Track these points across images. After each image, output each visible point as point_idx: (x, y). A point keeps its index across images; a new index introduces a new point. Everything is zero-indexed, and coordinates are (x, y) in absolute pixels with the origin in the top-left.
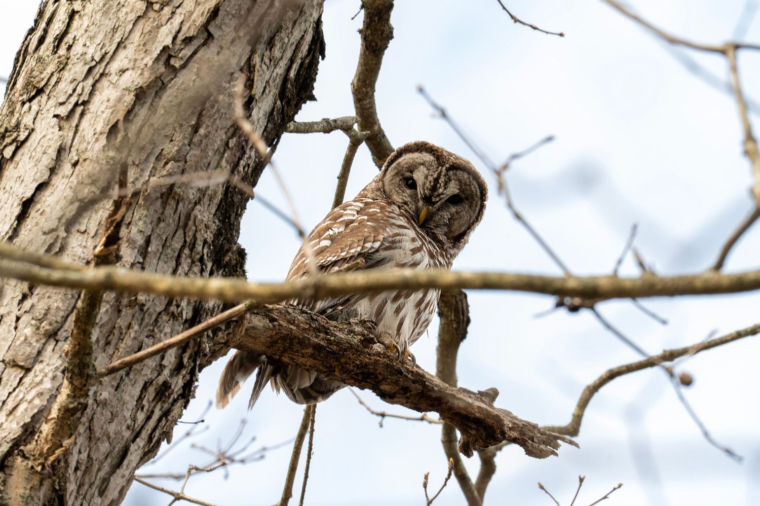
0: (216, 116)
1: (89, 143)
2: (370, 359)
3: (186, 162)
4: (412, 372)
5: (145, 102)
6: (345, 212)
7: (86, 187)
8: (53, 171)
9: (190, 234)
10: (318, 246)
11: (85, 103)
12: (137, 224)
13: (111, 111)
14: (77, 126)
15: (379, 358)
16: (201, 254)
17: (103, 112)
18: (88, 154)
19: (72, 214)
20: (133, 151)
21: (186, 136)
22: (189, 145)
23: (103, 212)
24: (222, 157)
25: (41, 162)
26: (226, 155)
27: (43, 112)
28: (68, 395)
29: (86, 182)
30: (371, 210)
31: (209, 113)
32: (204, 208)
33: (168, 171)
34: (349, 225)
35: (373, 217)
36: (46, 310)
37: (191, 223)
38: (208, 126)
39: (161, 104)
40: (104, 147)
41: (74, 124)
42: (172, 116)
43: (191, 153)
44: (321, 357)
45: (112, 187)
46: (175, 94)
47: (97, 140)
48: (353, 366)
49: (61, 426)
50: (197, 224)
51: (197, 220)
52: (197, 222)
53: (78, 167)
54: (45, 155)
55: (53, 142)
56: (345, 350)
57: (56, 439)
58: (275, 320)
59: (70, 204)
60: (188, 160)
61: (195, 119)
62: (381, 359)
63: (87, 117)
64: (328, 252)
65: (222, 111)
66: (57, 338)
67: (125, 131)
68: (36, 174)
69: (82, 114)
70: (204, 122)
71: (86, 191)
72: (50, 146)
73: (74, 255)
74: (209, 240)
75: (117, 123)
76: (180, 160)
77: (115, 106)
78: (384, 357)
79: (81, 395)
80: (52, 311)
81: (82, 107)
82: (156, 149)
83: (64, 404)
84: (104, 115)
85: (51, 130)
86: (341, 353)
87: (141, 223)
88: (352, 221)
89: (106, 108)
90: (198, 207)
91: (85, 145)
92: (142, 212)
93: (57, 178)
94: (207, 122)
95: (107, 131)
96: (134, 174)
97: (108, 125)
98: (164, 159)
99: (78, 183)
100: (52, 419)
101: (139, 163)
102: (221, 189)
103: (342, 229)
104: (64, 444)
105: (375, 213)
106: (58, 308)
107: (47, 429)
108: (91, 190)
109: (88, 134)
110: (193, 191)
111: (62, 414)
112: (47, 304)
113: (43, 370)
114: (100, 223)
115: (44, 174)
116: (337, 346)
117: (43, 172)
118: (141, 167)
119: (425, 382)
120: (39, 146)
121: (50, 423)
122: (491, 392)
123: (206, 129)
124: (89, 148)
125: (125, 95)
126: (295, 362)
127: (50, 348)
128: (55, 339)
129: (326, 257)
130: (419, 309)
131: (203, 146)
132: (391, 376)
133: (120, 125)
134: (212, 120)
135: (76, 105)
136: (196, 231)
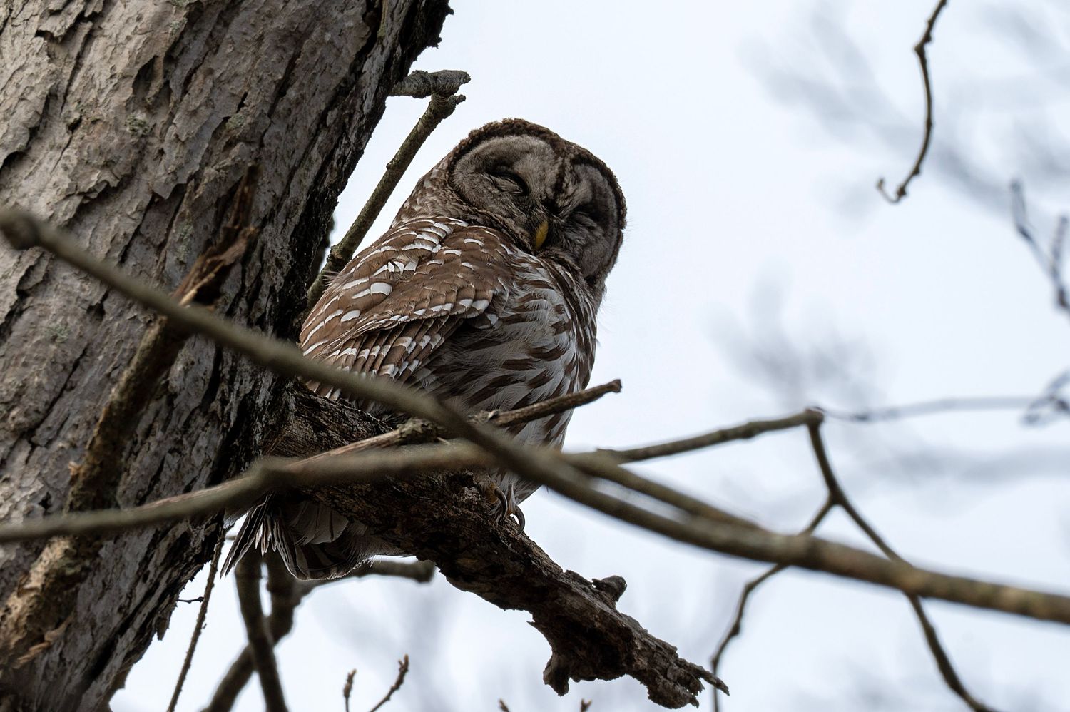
0: (318, 68)
1: (101, 91)
2: (457, 512)
3: (262, 146)
4: (514, 540)
5: (200, 30)
6: (419, 236)
7: (94, 171)
8: (35, 133)
9: (252, 275)
10: (367, 292)
11: (95, 17)
12: (176, 250)
13: (143, 38)
14: (80, 57)
15: (468, 512)
16: (263, 311)
17: (128, 38)
18: (100, 112)
19: (67, 218)
20: (177, 116)
21: (267, 99)
22: (269, 116)
23: (120, 220)
24: (313, 142)
25: (14, 116)
26: (320, 139)
27: (16, 22)
28: (66, 551)
29: (95, 162)
30: (466, 241)
31: (307, 63)
32: (277, 229)
33: (233, 160)
34: (425, 261)
35: (474, 253)
36: (18, 387)
37: (255, 254)
38: (302, 85)
39: (228, 36)
40: (128, 101)
41: (74, 53)
42: (244, 61)
43: (271, 131)
44: (380, 500)
45: (137, 176)
46: (252, 21)
47: (116, 88)
48: (427, 522)
49: (46, 605)
50: (264, 258)
51: (265, 251)
52: (264, 255)
53: (79, 133)
54: (23, 103)
55: (38, 81)
56: (422, 492)
57: (34, 627)
58: (323, 428)
59: (64, 199)
60: (265, 143)
61: (283, 70)
62: (472, 513)
63: (99, 44)
64: (387, 306)
65: (327, 61)
66: (33, 439)
67: (165, 77)
68: (5, 135)
69: (90, 37)
70: (298, 78)
71: (94, 178)
72: (32, 89)
73: (69, 293)
74: (278, 288)
75: (152, 61)
76: (253, 142)
77: (152, 30)
78: (476, 511)
79: (89, 553)
80: (30, 391)
81: (89, 25)
82: (214, 117)
83: (56, 567)
84: (131, 45)
85: (33, 59)
86: (414, 496)
87: (182, 248)
88: (431, 256)
89: (134, 33)
90: (269, 227)
91: (93, 94)
92: (186, 228)
93: (40, 146)
94: (301, 78)
95: (135, 73)
96: (177, 157)
97: (137, 63)
98: (226, 136)
99: (80, 161)
100: (32, 590)
101: (187, 138)
102: (305, 197)
103: (412, 267)
104: (47, 638)
105: (473, 247)
106: (40, 386)
107: (19, 608)
108: (103, 179)
109: (100, 74)
110: (266, 199)
111: (51, 584)
112: (20, 376)
113: (10, 496)
114: (113, 239)
115: (20, 137)
116: (411, 484)
117: (18, 133)
118: (190, 146)
119: (530, 559)
120: (11, 84)
121: (26, 597)
122: (614, 583)
123: (299, 90)
124: (101, 100)
125: (170, 13)
126: (335, 503)
127: (21, 456)
128: (30, 442)
129: (387, 315)
130: (550, 434)
131: (290, 119)
132: (480, 544)
133: (159, 66)
134: (310, 75)
135: (81, 18)
136: (262, 270)
